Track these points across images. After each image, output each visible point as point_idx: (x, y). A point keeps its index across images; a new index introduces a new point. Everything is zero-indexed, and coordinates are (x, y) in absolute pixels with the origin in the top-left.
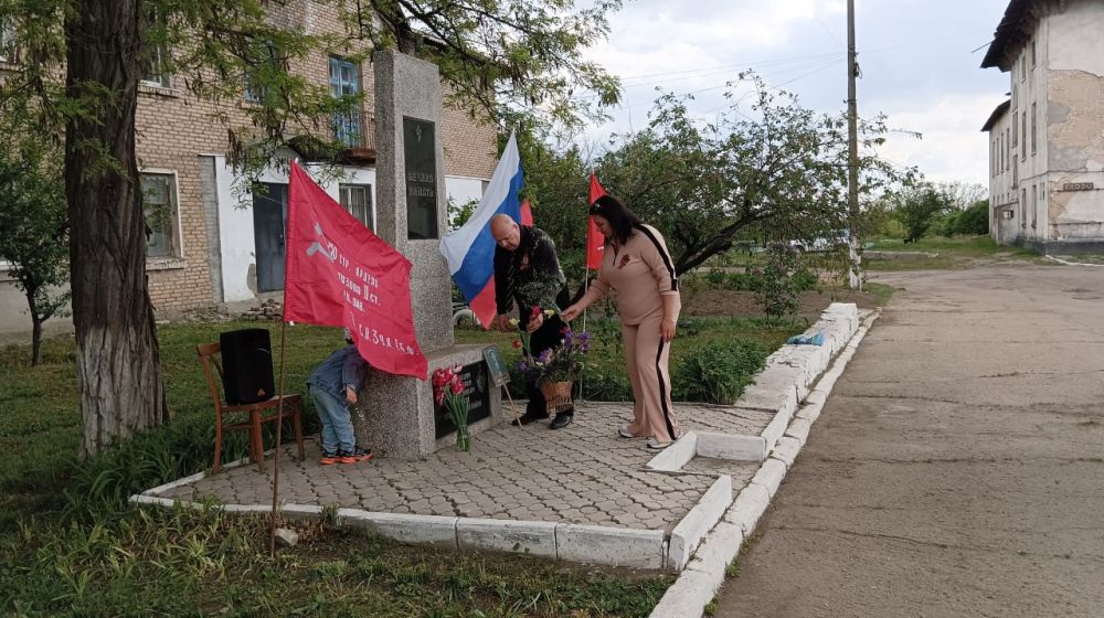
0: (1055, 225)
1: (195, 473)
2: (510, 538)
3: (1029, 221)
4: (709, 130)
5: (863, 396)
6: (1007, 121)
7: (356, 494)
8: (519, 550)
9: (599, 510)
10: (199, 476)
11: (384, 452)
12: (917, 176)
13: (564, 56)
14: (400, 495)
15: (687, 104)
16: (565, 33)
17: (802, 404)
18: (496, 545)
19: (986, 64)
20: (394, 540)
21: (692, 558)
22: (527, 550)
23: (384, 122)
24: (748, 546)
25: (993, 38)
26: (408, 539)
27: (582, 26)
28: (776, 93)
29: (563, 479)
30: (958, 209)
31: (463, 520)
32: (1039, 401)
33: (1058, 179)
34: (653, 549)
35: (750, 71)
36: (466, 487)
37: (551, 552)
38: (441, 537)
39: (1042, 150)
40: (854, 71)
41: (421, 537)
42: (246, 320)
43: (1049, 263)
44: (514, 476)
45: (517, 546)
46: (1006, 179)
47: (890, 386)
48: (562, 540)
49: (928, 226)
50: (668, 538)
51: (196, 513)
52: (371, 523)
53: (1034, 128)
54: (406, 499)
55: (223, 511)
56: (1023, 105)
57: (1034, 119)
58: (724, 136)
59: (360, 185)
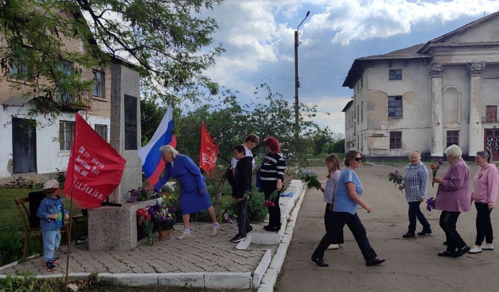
0: (370, 150)
1: (12, 262)
2: (183, 280)
3: (360, 148)
4: (246, 106)
5: (310, 217)
6: (352, 108)
7: (104, 267)
8: (187, 286)
9: (220, 266)
10: (15, 263)
11: (112, 248)
12: (328, 130)
13: (194, 72)
14: (127, 266)
15: (236, 94)
16: (196, 63)
17: (289, 221)
18: (176, 284)
19: (344, 85)
20: (128, 286)
21: (261, 283)
22: (191, 285)
23: (115, 96)
24: (280, 277)
25: (347, 75)
26: (134, 285)
27: (204, 61)
28: (275, 94)
29: (201, 255)
30: (332, 142)
31: (160, 274)
32: (374, 218)
33: (371, 132)
34: (247, 280)
35: (265, 84)
36: (157, 261)
37: (202, 285)
38: (150, 282)
39: (365, 120)
40: (297, 85)
41: (141, 283)
42: (7, 188)
43: (368, 165)
44: (178, 255)
45: (186, 284)
46: (351, 131)
47: (319, 213)
48: (207, 279)
49: (322, 149)
50: (252, 275)
51: (20, 280)
52: (116, 279)
53: (362, 112)
54: (130, 267)
55: (35, 279)
56: (358, 103)
57: (362, 108)
58: (252, 110)
59: (71, 122)
